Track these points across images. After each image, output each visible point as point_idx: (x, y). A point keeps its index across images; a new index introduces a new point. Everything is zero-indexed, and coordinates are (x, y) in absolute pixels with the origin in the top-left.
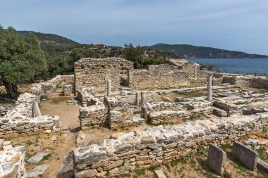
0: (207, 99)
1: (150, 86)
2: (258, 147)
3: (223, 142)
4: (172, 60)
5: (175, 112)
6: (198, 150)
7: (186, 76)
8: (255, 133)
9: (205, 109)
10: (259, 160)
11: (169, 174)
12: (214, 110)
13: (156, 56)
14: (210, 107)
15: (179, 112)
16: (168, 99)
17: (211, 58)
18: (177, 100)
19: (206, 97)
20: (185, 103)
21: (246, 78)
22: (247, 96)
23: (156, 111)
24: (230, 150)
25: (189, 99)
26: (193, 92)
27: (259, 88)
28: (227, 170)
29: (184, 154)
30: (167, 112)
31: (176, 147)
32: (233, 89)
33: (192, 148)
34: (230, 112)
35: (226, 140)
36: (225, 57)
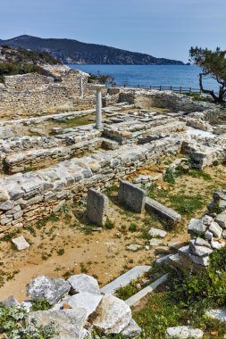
0: (96, 127)
1: (8, 113)
2: (149, 184)
3: (108, 184)
4: (47, 67)
5: (47, 150)
6: (75, 200)
7: (67, 93)
8: (147, 167)
9: (92, 141)
10: (147, 200)
11: (33, 239)
12: (103, 142)
13: (20, 59)
14: (97, 139)
15: (52, 151)
16: (40, 131)
17: (107, 63)
18: (53, 133)
19: (95, 124)
20: (64, 136)
21: (148, 93)
22: (147, 119)
23: (17, 152)
24: (115, 193)
25: (71, 129)
26: (77, 118)
27: (162, 107)
28: (110, 219)
29: (56, 209)
30: (35, 152)
31: (43, 201)
32: (131, 111)
33: (67, 198)
34: (123, 142)
35: (112, 181)
36: (125, 63)
